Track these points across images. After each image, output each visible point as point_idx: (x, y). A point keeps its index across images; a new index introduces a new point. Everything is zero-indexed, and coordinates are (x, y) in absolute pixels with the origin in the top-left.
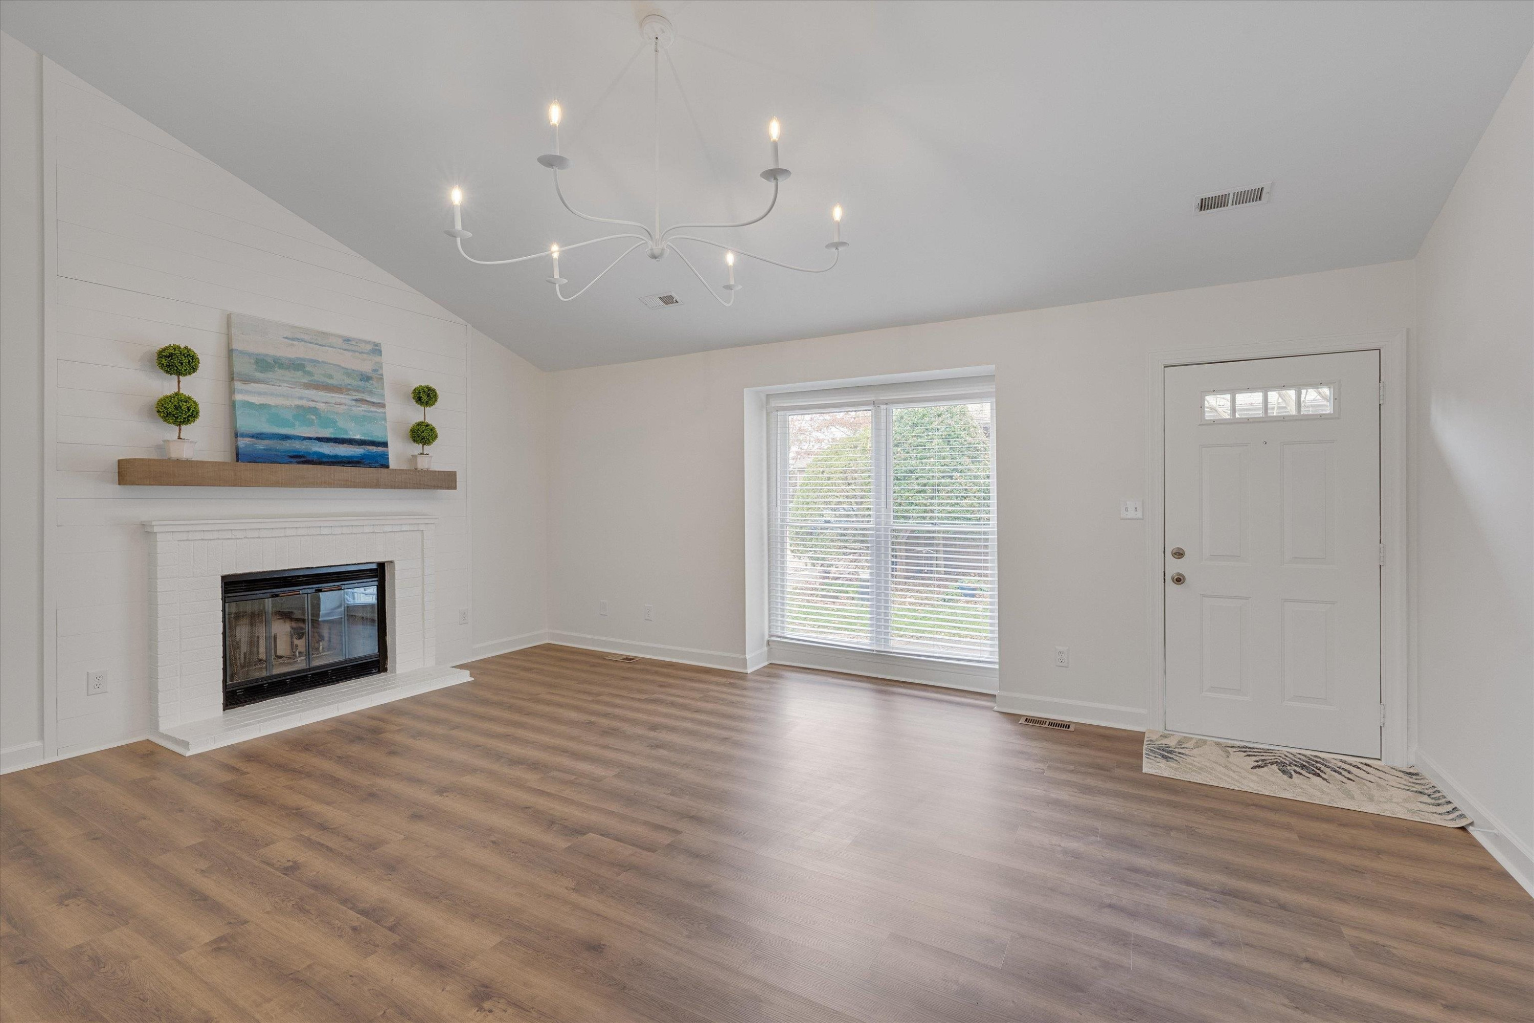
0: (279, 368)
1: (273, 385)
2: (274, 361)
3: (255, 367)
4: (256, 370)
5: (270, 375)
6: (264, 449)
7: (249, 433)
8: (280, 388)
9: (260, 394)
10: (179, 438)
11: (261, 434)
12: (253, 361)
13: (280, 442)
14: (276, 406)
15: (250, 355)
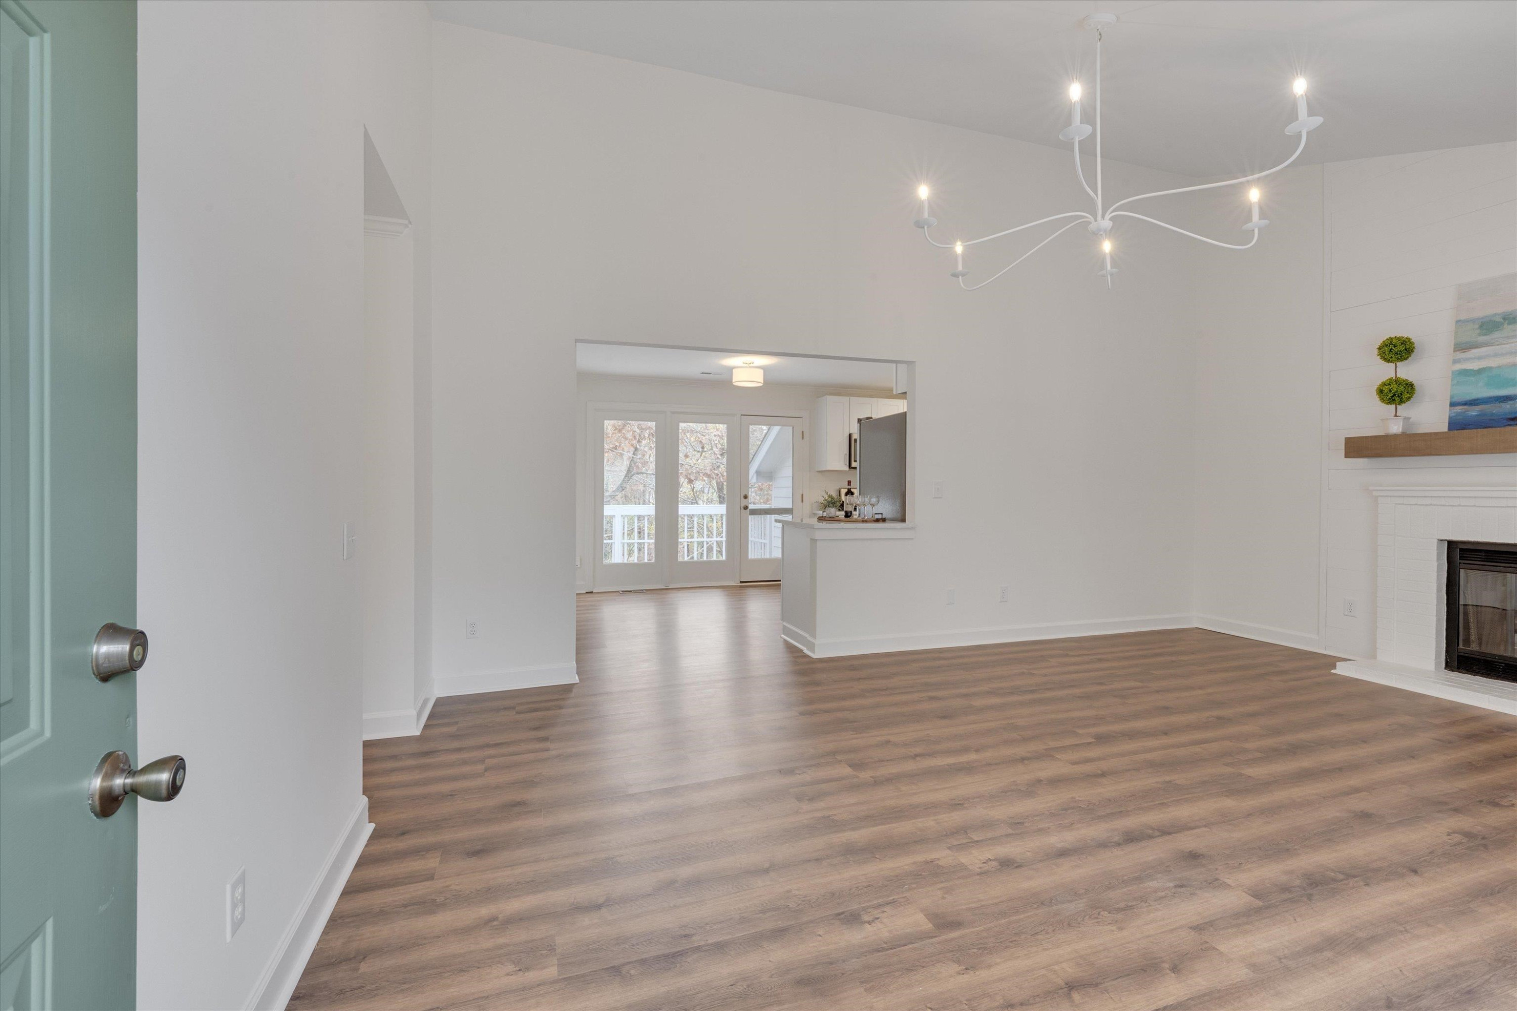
0: (1509, 324)
1: (1498, 345)
2: (1504, 319)
3: (1478, 331)
4: (1480, 335)
5: (1496, 335)
6: (1476, 415)
7: (1462, 402)
8: (1507, 346)
9: (1480, 358)
10: (1396, 416)
11: (1475, 400)
12: (1477, 326)
13: (1499, 405)
14: (1499, 367)
15: (1473, 321)
